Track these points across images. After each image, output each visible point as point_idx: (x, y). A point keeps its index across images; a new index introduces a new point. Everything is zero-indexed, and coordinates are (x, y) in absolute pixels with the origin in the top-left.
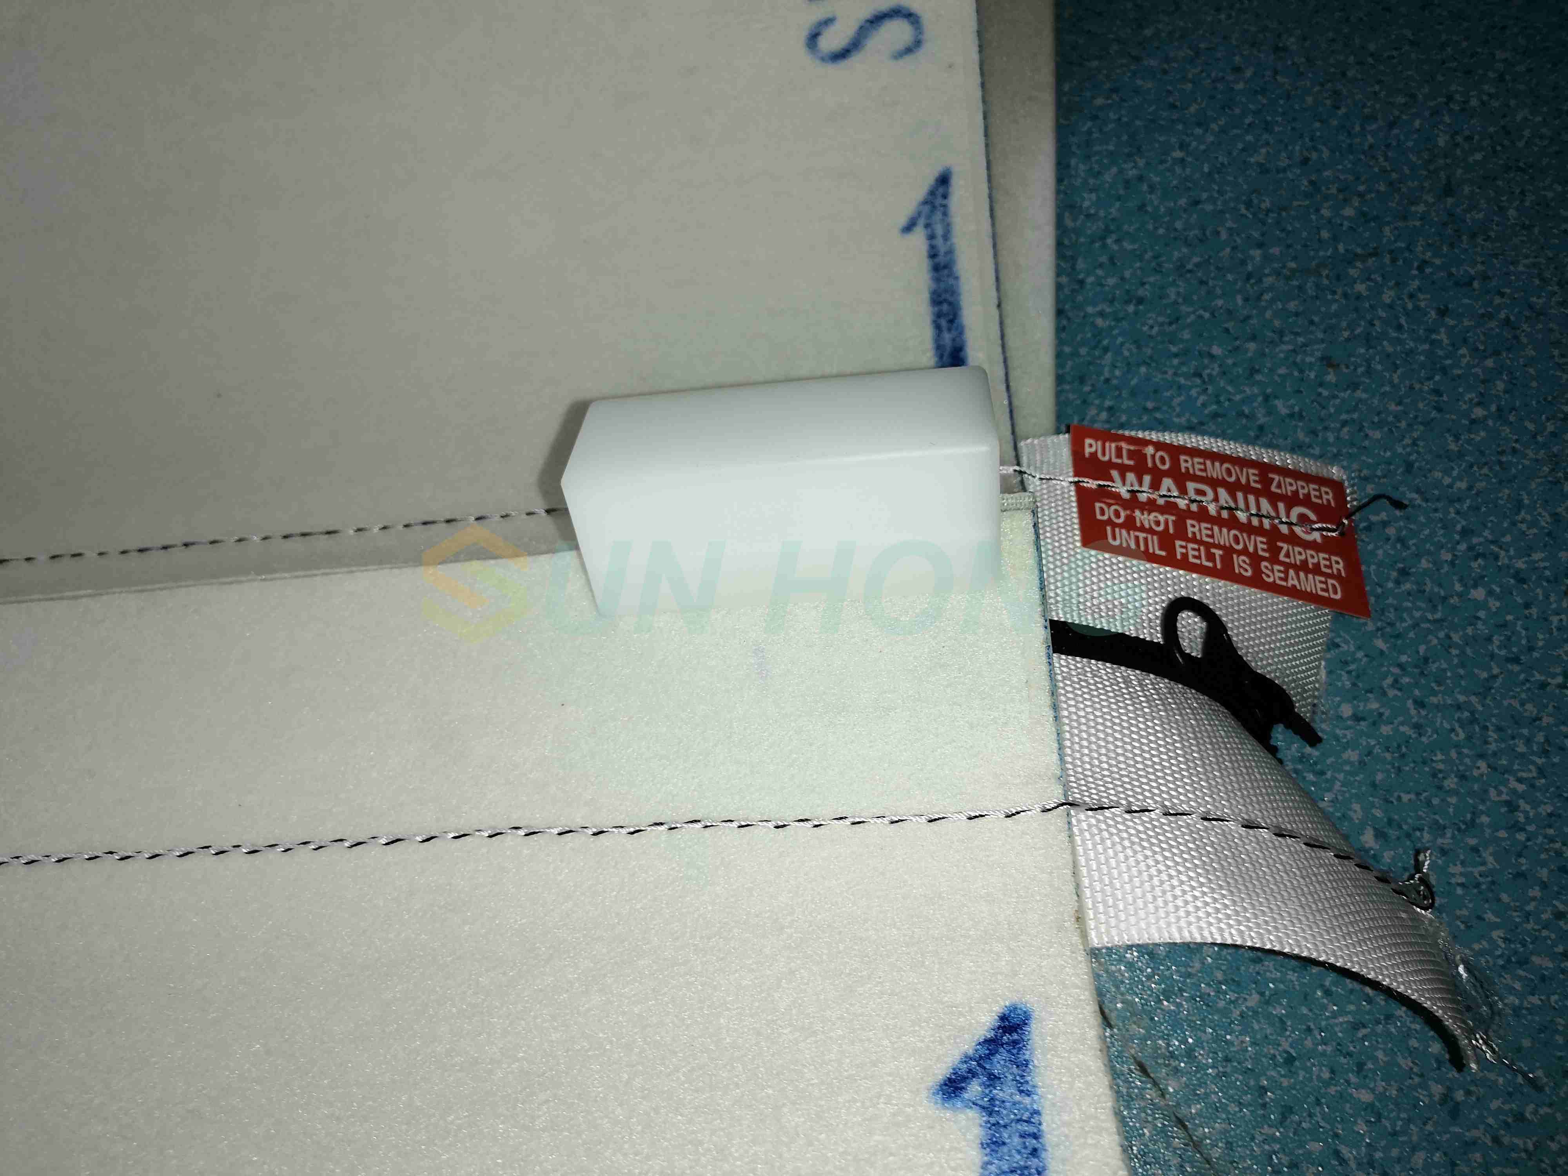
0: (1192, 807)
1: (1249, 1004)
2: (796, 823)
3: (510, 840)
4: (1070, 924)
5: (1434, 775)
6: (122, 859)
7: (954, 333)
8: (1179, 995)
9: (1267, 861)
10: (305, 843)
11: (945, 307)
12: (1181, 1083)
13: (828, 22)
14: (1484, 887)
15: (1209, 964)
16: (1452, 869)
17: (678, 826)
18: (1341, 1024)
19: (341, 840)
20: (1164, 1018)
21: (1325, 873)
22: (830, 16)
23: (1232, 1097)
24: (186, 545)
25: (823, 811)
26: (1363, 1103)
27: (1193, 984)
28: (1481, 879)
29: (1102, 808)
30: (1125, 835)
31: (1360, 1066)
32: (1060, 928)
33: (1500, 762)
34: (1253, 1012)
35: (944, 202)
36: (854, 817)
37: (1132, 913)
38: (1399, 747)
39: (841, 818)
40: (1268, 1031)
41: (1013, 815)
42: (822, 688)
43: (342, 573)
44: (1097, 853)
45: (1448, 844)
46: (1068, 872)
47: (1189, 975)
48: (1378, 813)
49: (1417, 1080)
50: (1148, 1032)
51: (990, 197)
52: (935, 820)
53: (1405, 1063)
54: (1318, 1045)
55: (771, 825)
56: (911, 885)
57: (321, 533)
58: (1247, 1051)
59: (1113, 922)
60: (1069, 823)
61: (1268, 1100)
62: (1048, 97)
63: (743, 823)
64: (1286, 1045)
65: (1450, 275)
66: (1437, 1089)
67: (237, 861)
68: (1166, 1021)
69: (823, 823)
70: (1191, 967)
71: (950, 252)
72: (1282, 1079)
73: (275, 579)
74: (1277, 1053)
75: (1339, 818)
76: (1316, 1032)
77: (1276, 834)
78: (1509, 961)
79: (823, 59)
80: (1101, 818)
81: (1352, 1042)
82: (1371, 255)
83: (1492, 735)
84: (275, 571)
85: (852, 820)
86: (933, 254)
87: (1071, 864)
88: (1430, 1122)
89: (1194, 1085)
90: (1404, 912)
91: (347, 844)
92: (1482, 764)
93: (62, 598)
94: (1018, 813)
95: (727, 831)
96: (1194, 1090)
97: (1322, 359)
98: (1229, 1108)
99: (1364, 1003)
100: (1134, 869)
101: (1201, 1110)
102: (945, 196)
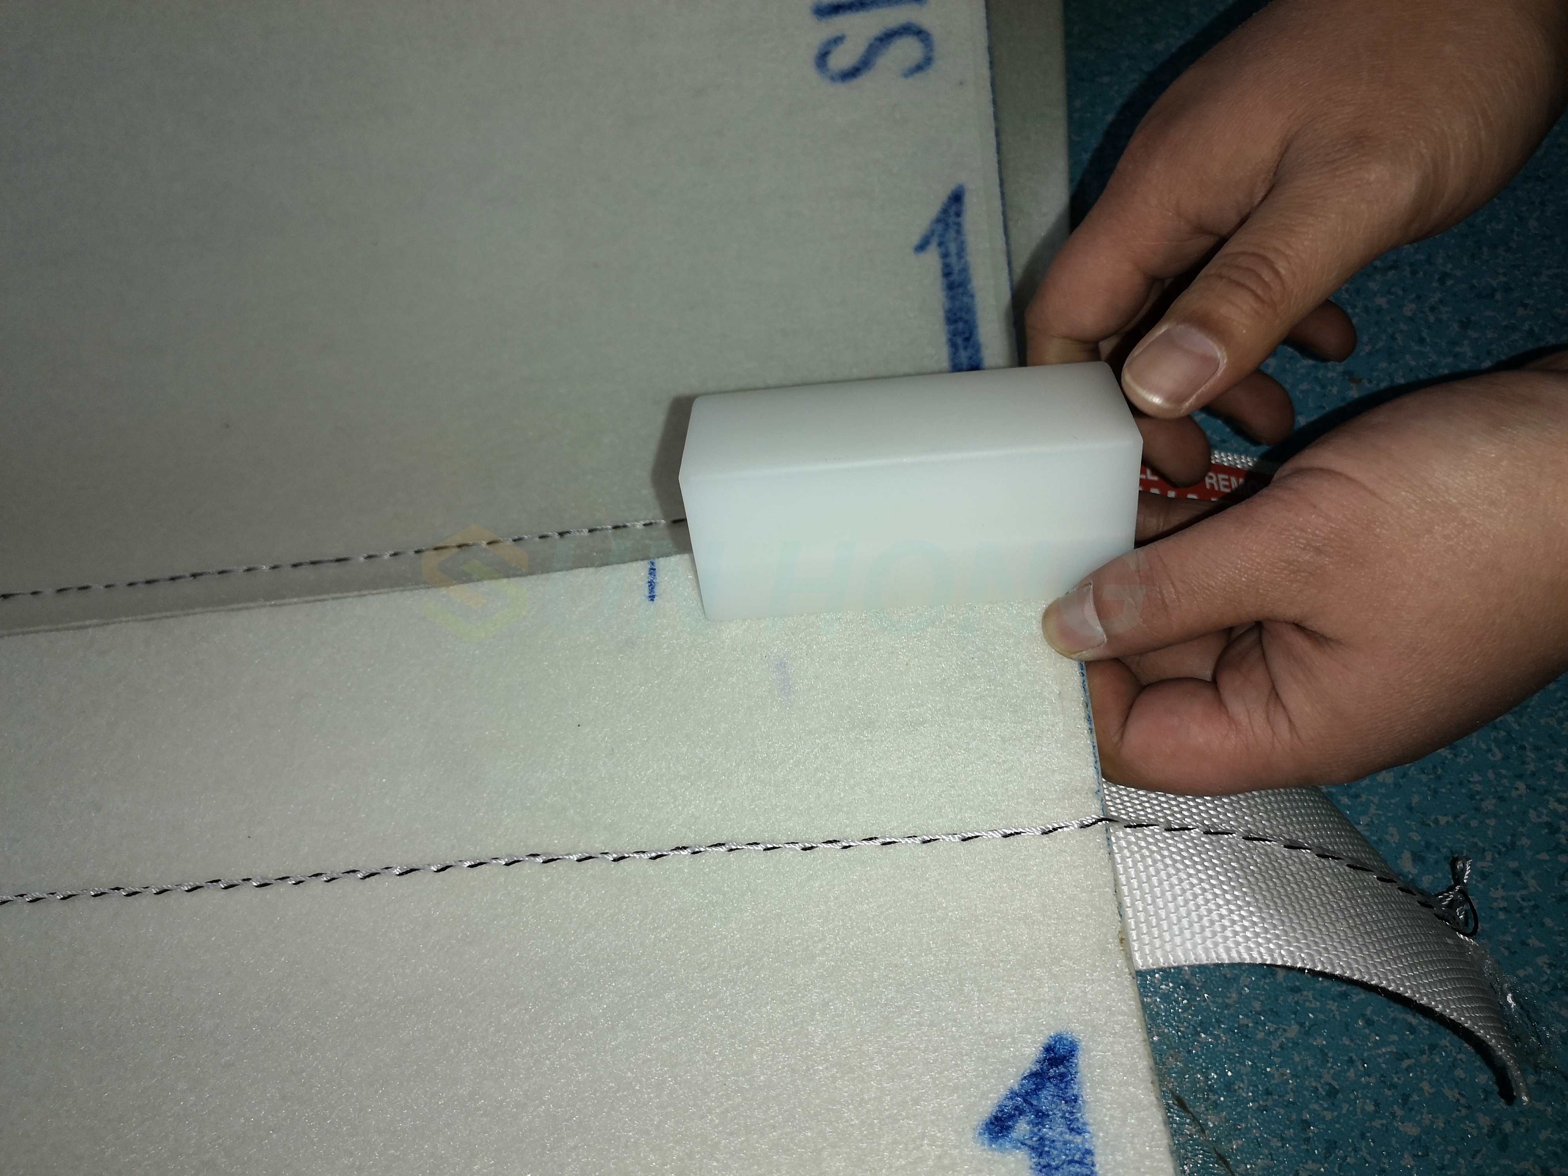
0: (1232, 826)
1: (1288, 1035)
2: (825, 845)
3: (528, 868)
4: (1113, 945)
5: (1472, 797)
6: (128, 895)
7: (970, 351)
8: (1217, 1026)
9: (1312, 882)
10: (316, 875)
11: (960, 326)
12: (1221, 1118)
13: (838, 40)
14: (1527, 911)
15: (1247, 994)
16: (1493, 894)
17: (702, 849)
18: (1384, 1054)
19: (354, 871)
20: (1202, 1052)
21: (1370, 895)
22: (839, 34)
23: (1274, 1132)
24: (194, 576)
25: (853, 832)
26: (1410, 1136)
27: (1232, 1015)
28: (1525, 904)
29: (1141, 826)
30: (1166, 853)
31: (1406, 1098)
32: (1104, 951)
33: (1539, 783)
34: (1294, 1043)
35: (957, 220)
36: (884, 837)
37: (1177, 933)
38: (1435, 767)
39: (871, 839)
40: (1310, 1062)
41: (1050, 831)
42: (846, 703)
43: (353, 597)
44: (1138, 872)
45: (1489, 867)
46: (1109, 890)
47: (1227, 1006)
48: (1416, 837)
49: (1464, 1112)
50: (1186, 1065)
51: (1004, 214)
52: (969, 838)
53: (1451, 1094)
54: (1361, 1076)
55: (797, 847)
56: (946, 908)
57: (331, 561)
58: (1289, 1084)
59: (1157, 943)
60: (1109, 839)
61: (1311, 1134)
62: (1060, 113)
63: (769, 846)
64: (1327, 1078)
65: (1473, 287)
66: (1485, 1121)
67: (247, 895)
68: (1203, 1054)
69: (852, 844)
70: (1228, 998)
71: (964, 270)
72: (1325, 1112)
73: (285, 604)
74: (1319, 1086)
75: (1376, 842)
76: (1359, 1064)
77: (1318, 855)
78: (1555, 988)
79: (833, 79)
80: (1140, 835)
81: (1397, 1073)
82: (1391, 268)
83: (1530, 755)
84: (284, 597)
85: (882, 840)
86: (947, 273)
87: (1112, 882)
88: (1479, 1156)
89: (1234, 1120)
90: (1449, 938)
91: (359, 875)
92: (1521, 785)
93: (68, 629)
94: (1055, 829)
95: (753, 854)
96: (1235, 1125)
97: (1345, 373)
98: (1272, 1144)
99: (1408, 1033)
100: (1177, 887)
101: (1242, 1145)
102: (958, 214)
